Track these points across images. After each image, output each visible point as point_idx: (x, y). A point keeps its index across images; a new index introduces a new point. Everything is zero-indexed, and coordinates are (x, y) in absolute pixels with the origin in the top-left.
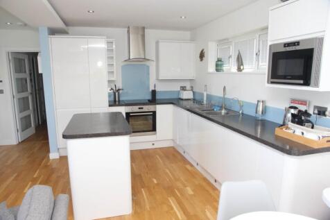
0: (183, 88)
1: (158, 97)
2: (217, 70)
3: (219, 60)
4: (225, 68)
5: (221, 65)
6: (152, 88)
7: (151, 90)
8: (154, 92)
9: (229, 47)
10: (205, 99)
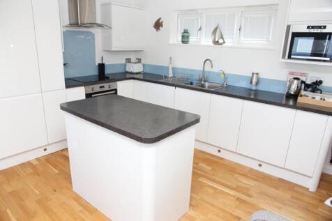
0: (128, 60)
1: (107, 71)
2: (183, 42)
3: (186, 32)
5: (188, 37)
6: (98, 61)
7: (97, 64)
8: (102, 67)
9: (197, 19)
10: (171, 71)
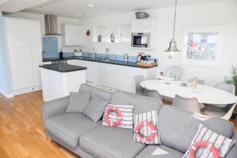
0: (75, 51)
1: (64, 56)
2: (99, 41)
3: (100, 36)
4: (103, 40)
5: (101, 39)
6: (59, 51)
7: (59, 52)
8: (61, 54)
9: (105, 30)
10: (93, 55)
